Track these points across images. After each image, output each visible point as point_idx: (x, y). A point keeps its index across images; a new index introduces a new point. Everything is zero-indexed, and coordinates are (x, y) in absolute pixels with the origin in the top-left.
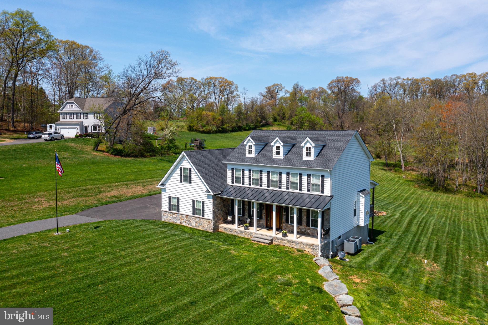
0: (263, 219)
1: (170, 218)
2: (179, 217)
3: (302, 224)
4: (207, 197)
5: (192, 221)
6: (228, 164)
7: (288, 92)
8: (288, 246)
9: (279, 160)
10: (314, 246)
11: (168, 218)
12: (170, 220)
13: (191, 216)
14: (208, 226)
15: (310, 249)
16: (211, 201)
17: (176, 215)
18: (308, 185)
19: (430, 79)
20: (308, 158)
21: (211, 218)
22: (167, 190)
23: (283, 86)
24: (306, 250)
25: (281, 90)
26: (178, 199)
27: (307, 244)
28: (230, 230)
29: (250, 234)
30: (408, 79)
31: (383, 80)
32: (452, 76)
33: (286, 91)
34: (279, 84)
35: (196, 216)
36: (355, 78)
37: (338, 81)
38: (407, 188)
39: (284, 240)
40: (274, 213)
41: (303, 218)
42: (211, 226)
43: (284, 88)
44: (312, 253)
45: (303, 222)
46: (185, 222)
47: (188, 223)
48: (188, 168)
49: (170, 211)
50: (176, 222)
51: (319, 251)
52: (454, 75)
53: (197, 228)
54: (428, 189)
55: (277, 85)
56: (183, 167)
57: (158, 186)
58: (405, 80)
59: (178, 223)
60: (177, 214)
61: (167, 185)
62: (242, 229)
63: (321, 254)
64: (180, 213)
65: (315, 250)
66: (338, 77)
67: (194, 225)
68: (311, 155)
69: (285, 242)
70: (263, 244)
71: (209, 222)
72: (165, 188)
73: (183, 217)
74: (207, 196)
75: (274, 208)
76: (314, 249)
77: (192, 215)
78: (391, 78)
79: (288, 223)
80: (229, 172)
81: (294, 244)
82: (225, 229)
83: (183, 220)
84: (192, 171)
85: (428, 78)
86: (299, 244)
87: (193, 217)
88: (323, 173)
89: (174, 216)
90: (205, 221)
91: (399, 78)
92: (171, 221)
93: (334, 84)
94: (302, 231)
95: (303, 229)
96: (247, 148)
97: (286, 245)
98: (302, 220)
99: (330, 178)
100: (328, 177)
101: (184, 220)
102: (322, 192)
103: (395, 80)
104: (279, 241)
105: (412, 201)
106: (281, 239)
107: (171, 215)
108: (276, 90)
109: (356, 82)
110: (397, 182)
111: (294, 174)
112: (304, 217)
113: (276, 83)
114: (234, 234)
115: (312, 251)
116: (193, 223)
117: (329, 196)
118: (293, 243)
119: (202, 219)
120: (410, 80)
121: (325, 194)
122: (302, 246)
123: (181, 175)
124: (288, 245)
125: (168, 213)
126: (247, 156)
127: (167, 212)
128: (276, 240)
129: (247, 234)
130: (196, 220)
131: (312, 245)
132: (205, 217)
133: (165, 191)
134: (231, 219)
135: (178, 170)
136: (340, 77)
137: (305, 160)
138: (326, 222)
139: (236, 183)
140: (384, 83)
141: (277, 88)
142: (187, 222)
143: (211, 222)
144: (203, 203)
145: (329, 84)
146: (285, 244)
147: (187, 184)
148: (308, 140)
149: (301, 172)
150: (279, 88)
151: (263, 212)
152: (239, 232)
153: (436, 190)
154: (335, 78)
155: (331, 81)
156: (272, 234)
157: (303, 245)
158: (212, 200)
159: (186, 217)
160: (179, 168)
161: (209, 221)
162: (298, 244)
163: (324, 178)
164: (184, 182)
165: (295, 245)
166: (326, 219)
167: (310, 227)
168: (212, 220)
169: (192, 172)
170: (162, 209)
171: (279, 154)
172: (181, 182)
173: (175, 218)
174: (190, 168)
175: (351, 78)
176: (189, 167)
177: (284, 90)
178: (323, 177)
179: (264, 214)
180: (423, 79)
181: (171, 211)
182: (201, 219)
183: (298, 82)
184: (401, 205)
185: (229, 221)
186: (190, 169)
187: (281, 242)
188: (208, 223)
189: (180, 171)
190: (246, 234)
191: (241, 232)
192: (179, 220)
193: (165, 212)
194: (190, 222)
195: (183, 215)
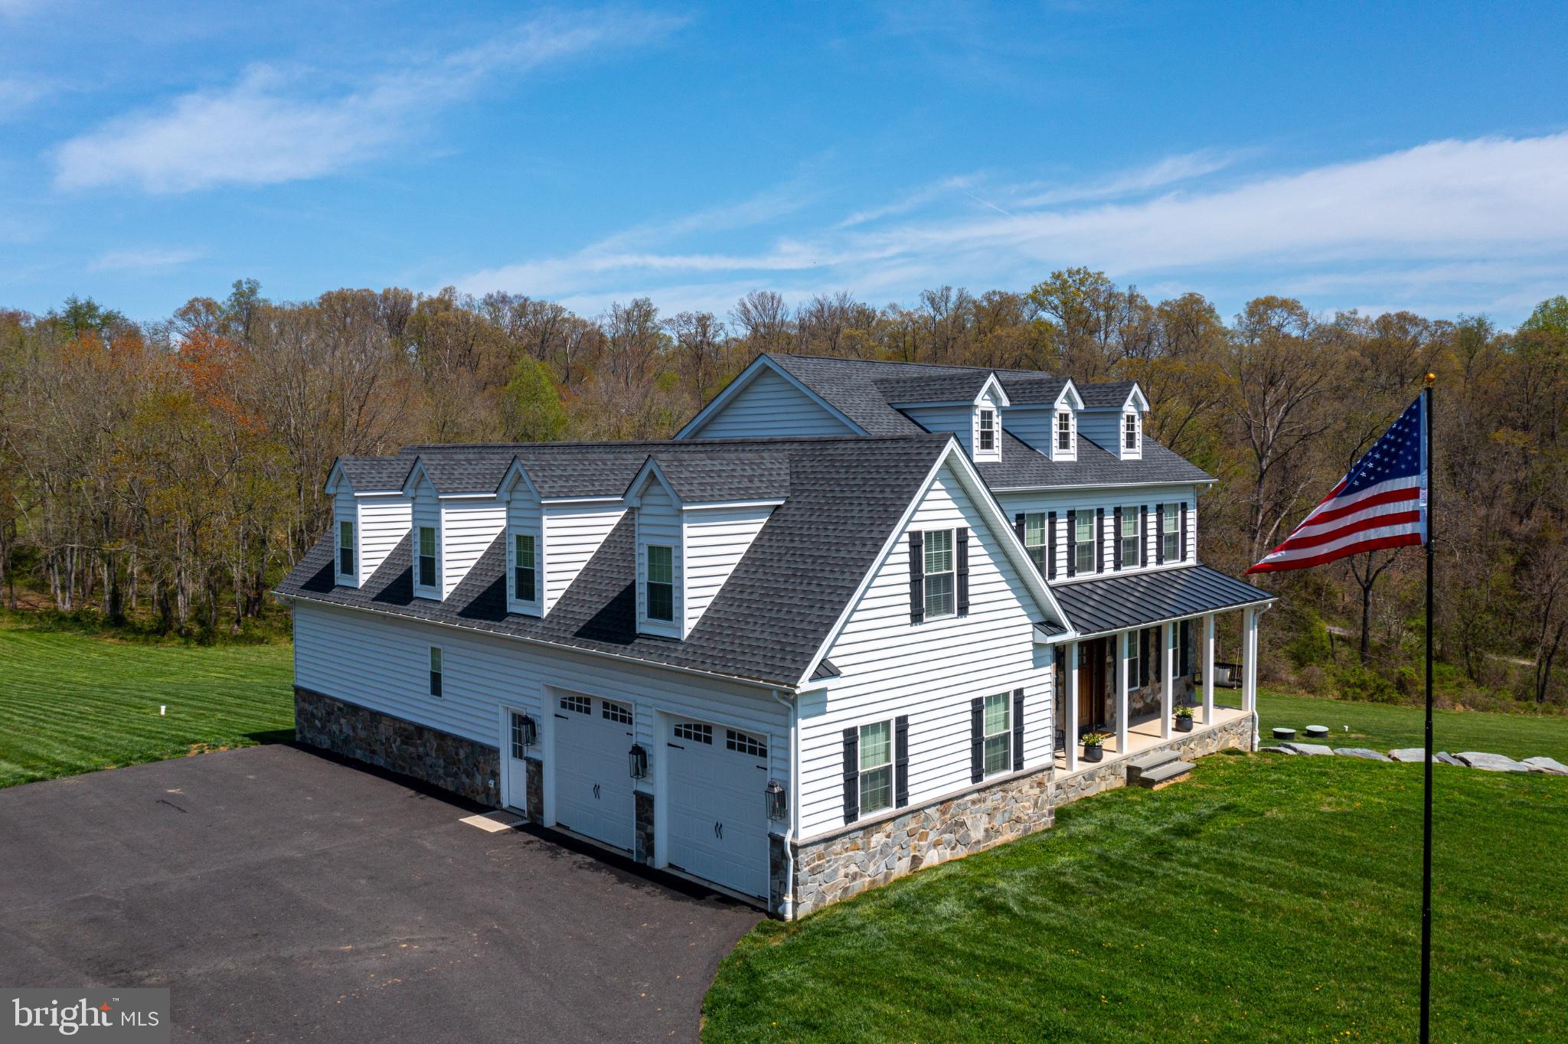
1: (853, 869)
2: (904, 833)
5: (969, 823)
8: (1199, 756)
10: (1244, 723)
11: (842, 872)
12: (855, 877)
13: (963, 795)
14: (1036, 804)
16: (1047, 676)
17: (890, 827)
18: (1158, 542)
26: (902, 728)
29: (1115, 768)
42: (1047, 801)
46: (936, 845)
48: (948, 533)
49: (851, 825)
50: (887, 877)
51: (1257, 732)
56: (922, 528)
60: (893, 819)
63: (1259, 739)
64: (909, 803)
65: (1246, 733)
67: (981, 834)
68: (1138, 443)
69: (1192, 745)
71: (1039, 784)
72: (821, 690)
73: (927, 818)
76: (1243, 733)
77: (970, 784)
83: (927, 836)
84: (971, 542)
87: (975, 796)
88: (1182, 498)
89: (878, 839)
90: (1025, 786)
92: (861, 885)
97: (1195, 755)
100: (1191, 507)
101: (930, 836)
102: (1184, 556)
104: (1181, 750)
106: (1185, 741)
107: (860, 842)
114: (1071, 797)
115: (1239, 743)
116: (975, 828)
117: (1195, 564)
118: (1207, 740)
119: (1015, 784)
121: (1188, 563)
123: (916, 582)
125: (838, 845)
127: (832, 838)
130: (990, 803)
132: (1025, 767)
133: (820, 708)
135: (899, 554)
142: (947, 836)
143: (1049, 779)
147: (947, 622)
148: (1135, 393)
152: (1083, 782)
158: (1050, 669)
159: (943, 813)
161: (1040, 776)
164: (931, 613)
165: (1212, 744)
168: (1049, 768)
169: (971, 552)
171: (1066, 446)
172: (916, 616)
173: (884, 851)
176: (954, 526)
181: (860, 819)
182: (1008, 786)
186: (962, 540)
188: (1037, 791)
189: (906, 558)
190: (1103, 778)
191: (1090, 776)
192: (905, 853)
193: (822, 847)
194: (962, 831)
195: (927, 811)
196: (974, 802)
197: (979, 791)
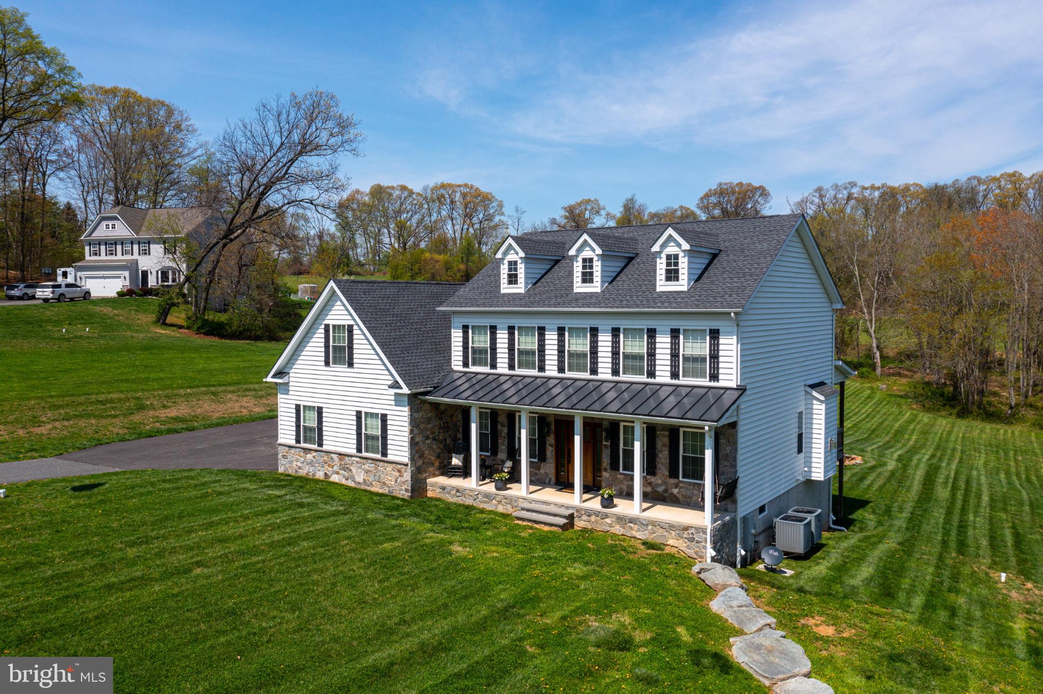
0: (548, 460)
1: (299, 464)
2: (322, 460)
3: (657, 471)
4: (393, 403)
5: (354, 470)
6: (454, 313)
7: (613, 217)
8: (617, 532)
9: (592, 295)
10: (693, 531)
11: (295, 463)
12: (300, 468)
13: (351, 456)
14: (396, 481)
15: (681, 541)
16: (405, 411)
17: (314, 454)
18: (671, 360)
19: (921, 187)
20: (672, 287)
21: (406, 460)
22: (291, 388)
23: (602, 203)
24: (671, 542)
25: (598, 212)
26: (320, 411)
27: (671, 527)
28: (458, 491)
29: (511, 500)
30: (873, 188)
31: (819, 190)
32: (969, 179)
33: (608, 214)
34: (593, 199)
35: (364, 454)
36: (757, 185)
37: (722, 192)
38: (895, 409)
39: (606, 516)
40: (577, 439)
41: (660, 455)
42: (404, 483)
43: (604, 209)
44: (687, 551)
45: (659, 466)
46: (337, 473)
47: (344, 477)
48: (344, 326)
49: (298, 445)
50: (314, 475)
51: (709, 545)
52: (974, 178)
53: (368, 488)
54: (943, 413)
55: (588, 201)
56: (331, 323)
57: (269, 379)
58: (866, 189)
59: (320, 475)
60: (316, 451)
61: (291, 375)
62: (490, 487)
63: (714, 553)
64: (325, 448)
65: (698, 542)
66: (720, 184)
67: (361, 480)
68: (681, 277)
69: (608, 520)
70: (546, 528)
71: (399, 471)
72: (287, 384)
73: (332, 458)
74: (393, 398)
75: (578, 426)
76: (692, 540)
77: (354, 452)
78: (837, 186)
79: (618, 469)
80: (457, 336)
81: (636, 527)
82: (443, 488)
83: (333, 467)
84: (355, 332)
85: (916, 185)
86: (650, 527)
87: (358, 459)
88: (714, 324)
89: (309, 456)
90: (390, 468)
91: (853, 184)
92: (303, 473)
93: (713, 199)
94: (658, 492)
95: (660, 485)
96: (504, 270)
97: (613, 530)
98: (658, 459)
99: (735, 337)
100: (729, 334)
101: (336, 468)
102: (714, 377)
103: (846, 188)
104: (593, 518)
105: (914, 438)
106: (597, 513)
107: (302, 454)
108: (587, 212)
109: (761, 195)
110: (868, 398)
111: (632, 332)
112: (661, 451)
113: (586, 198)
114: (469, 502)
115: (688, 547)
116: (359, 476)
117: (735, 386)
118: (632, 525)
119: (381, 464)
120: (878, 188)
121: (721, 384)
122: (660, 532)
123: (327, 346)
124: (618, 529)
125: (293, 451)
126: (503, 291)
127: (290, 447)
128: (584, 517)
129: (504, 501)
130: (366, 467)
131: (686, 528)
132: (390, 458)
133: (287, 392)
134: (460, 464)
135: (320, 333)
136: (725, 184)
137: (663, 292)
138: (725, 463)
139: (474, 364)
140: (821, 197)
141: (589, 208)
142: (342, 472)
143: (405, 471)
144: (384, 418)
145: (702, 198)
146: (608, 529)
147: (343, 369)
148: (670, 236)
149: (651, 324)
150: (593, 208)
151: (548, 442)
152: (480, 496)
153: (963, 413)
154: (714, 187)
155: (707, 193)
156: (574, 499)
157: (661, 530)
158: (406, 409)
159: (341, 460)
160: (323, 326)
161: (400, 466)
162: (647, 525)
163: (718, 338)
164: (335, 363)
165: (638, 530)
166: (727, 455)
167: (681, 479)
168: (407, 465)
169: (355, 337)
170: (280, 441)
171: (591, 281)
172: (327, 363)
173: (311, 463)
174: (349, 326)
175: (749, 185)
176: (346, 323)
177: (603, 213)
178: (715, 334)
179: (551, 446)
180: (907, 188)
181: (303, 445)
182: (378, 463)
183: (633, 196)
184: (891, 444)
185: (456, 468)
186: (350, 329)
187: (596, 521)
188: (398, 474)
189: (323, 336)
190: (500, 502)
191: (488, 496)
192: (322, 469)
193: (287, 449)
194: (350, 473)
195: (332, 455)
196: (357, 462)
197: (360, 457)
